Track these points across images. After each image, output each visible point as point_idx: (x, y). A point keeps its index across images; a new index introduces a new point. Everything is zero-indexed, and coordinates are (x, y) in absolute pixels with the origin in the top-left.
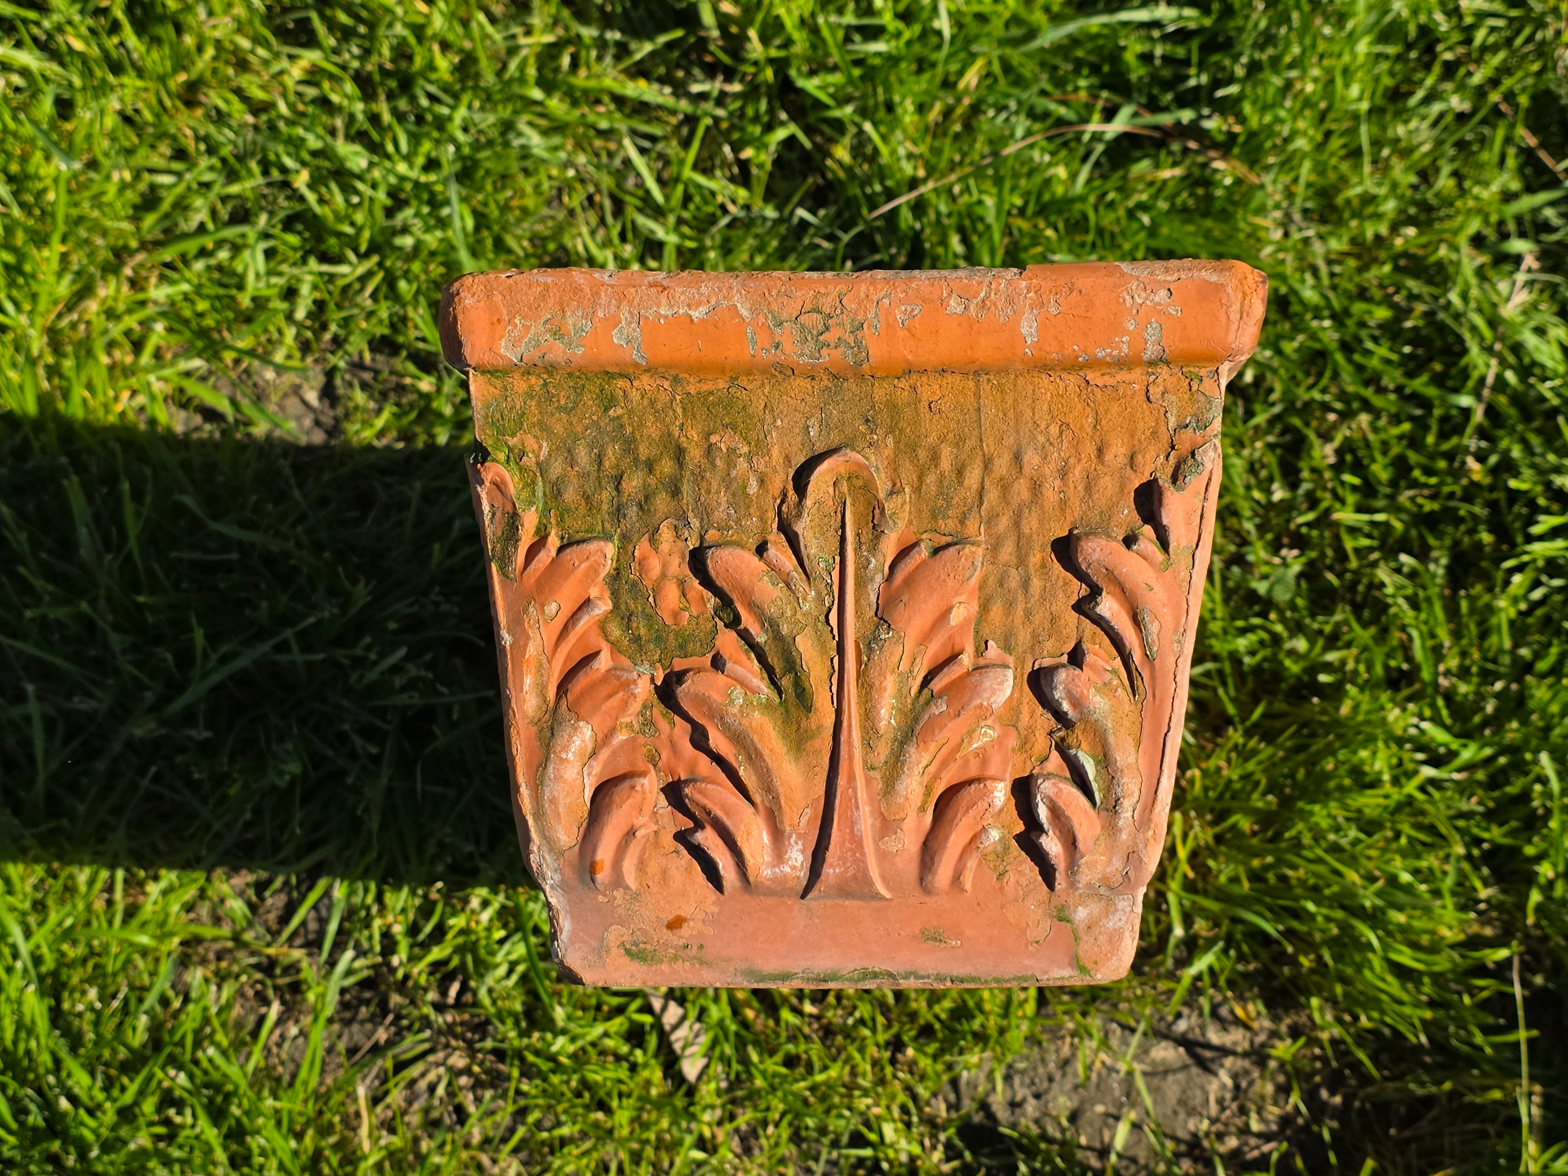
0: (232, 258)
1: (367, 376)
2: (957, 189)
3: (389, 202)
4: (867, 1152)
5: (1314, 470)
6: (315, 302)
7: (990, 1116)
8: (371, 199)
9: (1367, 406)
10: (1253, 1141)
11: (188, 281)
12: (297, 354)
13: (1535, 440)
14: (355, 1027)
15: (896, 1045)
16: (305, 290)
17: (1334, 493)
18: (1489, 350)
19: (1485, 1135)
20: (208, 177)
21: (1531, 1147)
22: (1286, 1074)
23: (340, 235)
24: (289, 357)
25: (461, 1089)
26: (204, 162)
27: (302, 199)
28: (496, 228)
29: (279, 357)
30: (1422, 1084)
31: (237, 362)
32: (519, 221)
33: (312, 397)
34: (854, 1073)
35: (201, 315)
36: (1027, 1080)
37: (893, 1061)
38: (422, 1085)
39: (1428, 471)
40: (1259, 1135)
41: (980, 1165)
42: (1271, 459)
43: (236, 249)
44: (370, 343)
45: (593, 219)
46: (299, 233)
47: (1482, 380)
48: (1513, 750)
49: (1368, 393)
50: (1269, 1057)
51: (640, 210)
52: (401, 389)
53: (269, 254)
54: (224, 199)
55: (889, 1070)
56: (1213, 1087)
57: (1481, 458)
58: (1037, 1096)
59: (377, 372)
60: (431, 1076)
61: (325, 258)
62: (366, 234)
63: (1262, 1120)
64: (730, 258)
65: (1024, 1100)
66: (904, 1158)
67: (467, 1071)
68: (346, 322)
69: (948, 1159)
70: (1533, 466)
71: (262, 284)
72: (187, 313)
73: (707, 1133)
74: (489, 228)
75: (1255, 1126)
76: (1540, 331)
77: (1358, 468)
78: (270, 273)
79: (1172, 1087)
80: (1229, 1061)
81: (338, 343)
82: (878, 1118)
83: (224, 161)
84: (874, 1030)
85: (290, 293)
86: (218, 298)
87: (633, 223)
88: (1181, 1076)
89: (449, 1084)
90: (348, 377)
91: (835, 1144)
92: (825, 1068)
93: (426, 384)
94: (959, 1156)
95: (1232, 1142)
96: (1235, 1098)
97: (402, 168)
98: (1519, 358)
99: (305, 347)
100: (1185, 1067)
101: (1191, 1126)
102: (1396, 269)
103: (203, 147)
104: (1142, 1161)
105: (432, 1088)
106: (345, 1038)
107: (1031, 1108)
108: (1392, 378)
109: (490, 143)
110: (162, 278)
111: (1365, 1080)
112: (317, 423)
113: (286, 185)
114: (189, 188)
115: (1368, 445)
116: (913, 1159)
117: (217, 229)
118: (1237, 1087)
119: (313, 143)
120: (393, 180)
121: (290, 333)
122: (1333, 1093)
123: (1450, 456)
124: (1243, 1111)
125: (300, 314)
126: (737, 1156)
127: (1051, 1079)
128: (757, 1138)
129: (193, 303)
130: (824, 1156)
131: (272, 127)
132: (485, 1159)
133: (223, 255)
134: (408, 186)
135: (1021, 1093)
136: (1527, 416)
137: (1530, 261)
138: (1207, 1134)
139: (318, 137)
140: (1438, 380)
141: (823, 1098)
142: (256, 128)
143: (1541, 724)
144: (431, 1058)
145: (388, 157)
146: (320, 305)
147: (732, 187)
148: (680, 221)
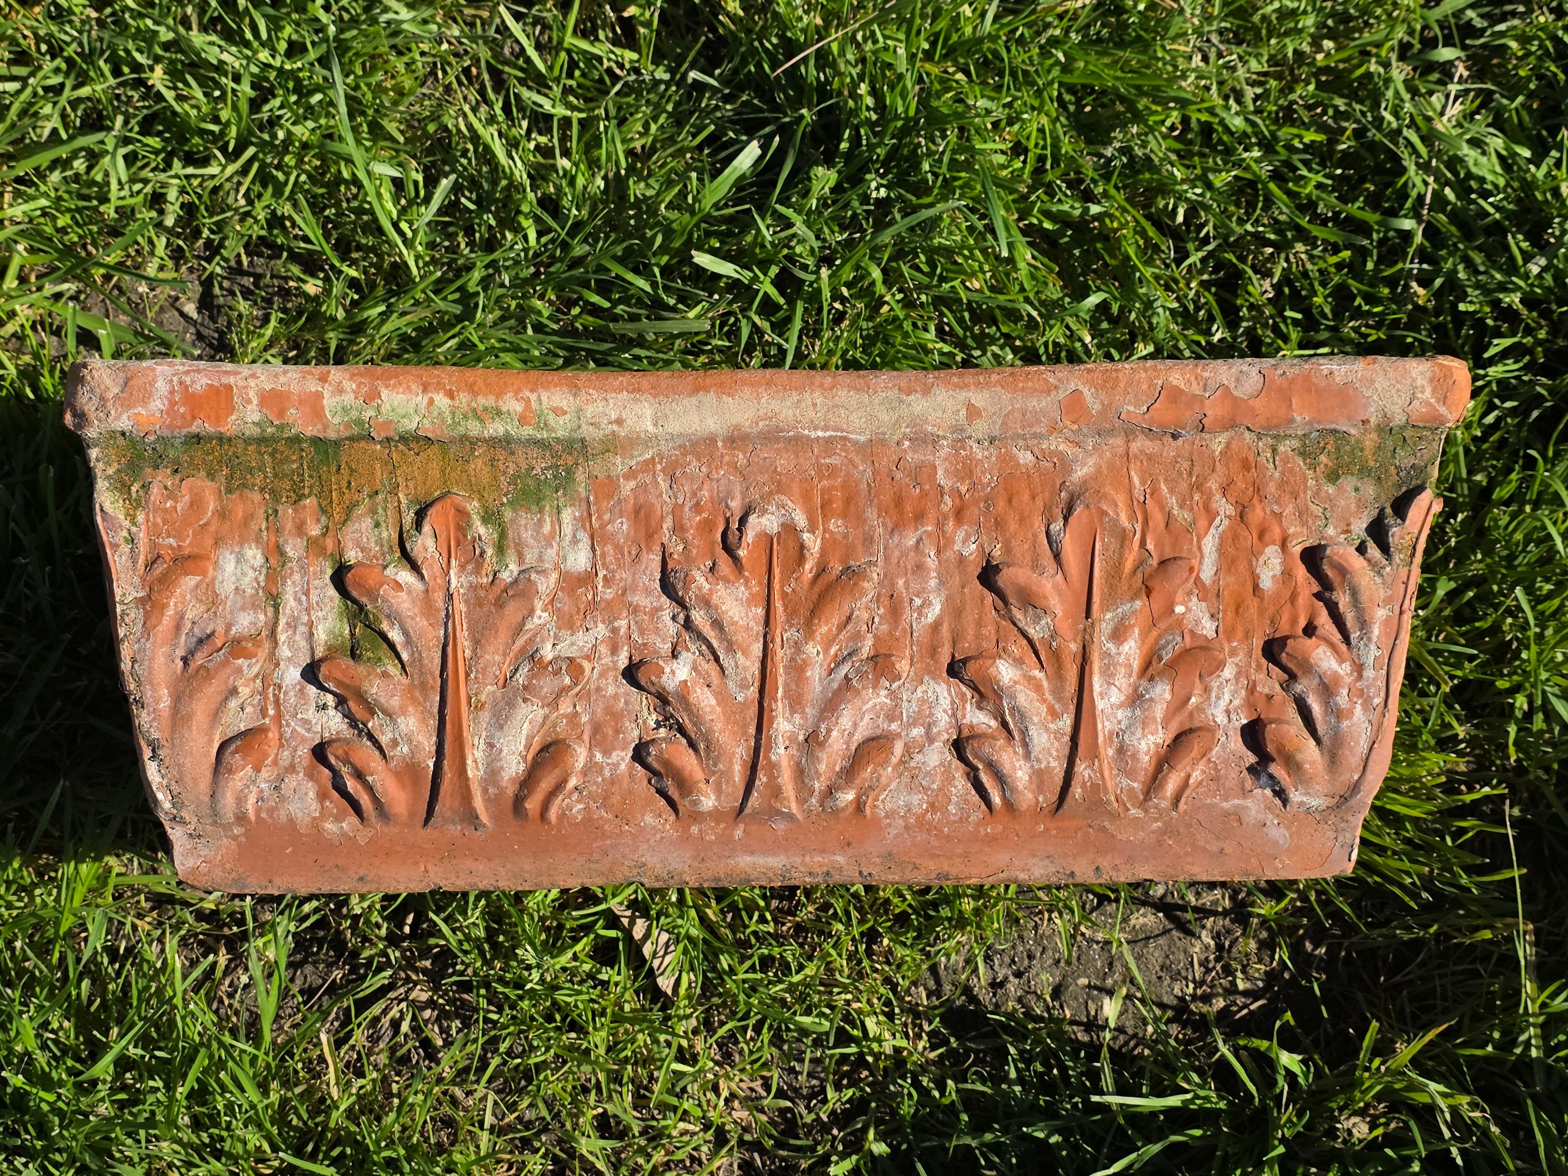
0: (90, 168)
1: (248, 281)
2: (859, 37)
3: (252, 93)
4: (853, 1049)
5: (1252, 307)
6: (182, 206)
7: (973, 999)
8: (234, 91)
9: (1302, 235)
10: (1240, 1000)
11: (46, 195)
12: (170, 264)
13: (1478, 258)
14: (308, 969)
15: (872, 936)
16: (172, 194)
17: (1276, 329)
18: (1425, 167)
19: (1476, 974)
20: (55, 80)
21: (1529, 987)
22: (1269, 929)
23: (202, 132)
24: (161, 268)
25: (426, 1022)
26: (48, 65)
27: (160, 97)
28: (370, 112)
29: (151, 270)
30: (1409, 929)
31: (107, 278)
32: (395, 103)
33: (190, 309)
34: (830, 970)
35: (63, 231)
36: (1007, 960)
37: (869, 953)
38: (386, 1021)
39: (1371, 299)
40: (1246, 993)
41: (968, 1051)
42: (1208, 298)
43: (93, 158)
44: (246, 246)
45: (473, 95)
46: (159, 134)
47: (1421, 198)
48: (1478, 582)
49: (1304, 222)
50: (1251, 915)
51: (522, 82)
52: (285, 293)
53: (130, 159)
54: (74, 104)
55: (866, 963)
56: (1196, 949)
57: (1425, 281)
58: (1018, 975)
59: (258, 277)
60: (394, 1013)
61: (190, 159)
62: (233, 132)
63: (1247, 978)
64: (624, 128)
65: (1006, 979)
66: (889, 1051)
67: (431, 1004)
68: (219, 227)
69: (933, 1048)
70: (1477, 286)
71: (125, 192)
72: (49, 230)
73: (685, 1043)
74: (363, 113)
75: (1241, 985)
76: (1476, 143)
77: (1299, 301)
78: (132, 181)
79: (1155, 953)
80: (1209, 922)
81: (213, 250)
82: (859, 1012)
83: (69, 61)
84: (848, 924)
85: (157, 200)
86: (79, 210)
87: (517, 96)
88: (1161, 941)
89: (414, 1018)
90: (226, 284)
91: (818, 1043)
92: (801, 968)
93: (312, 287)
94: (945, 1042)
95: (1219, 1003)
96: (1218, 960)
97: (264, 55)
98: (1456, 174)
99: (177, 255)
100: (1166, 932)
101: (1177, 991)
102: (1320, 86)
103: (44, 48)
104: (1130, 1031)
105: (396, 1025)
106: (299, 981)
107: (1013, 987)
108: (1327, 204)
109: (354, 21)
110: (17, 194)
111: (1349, 929)
112: (200, 336)
113: (140, 83)
114: (35, 94)
115: (1305, 274)
116: (897, 1050)
117: (71, 138)
118: (1220, 947)
119: (166, 35)
120: (254, 69)
121: (161, 243)
122: (1316, 946)
123: (1392, 282)
124: (1228, 971)
125: (169, 221)
126: (717, 1063)
127: (1031, 957)
128: (736, 1042)
129: (54, 218)
130: (808, 1056)
131: (119, 22)
132: (458, 1092)
133: (80, 165)
134: (272, 75)
135: (1002, 973)
136: (1468, 234)
137: (1461, 70)
138: (1194, 997)
139: (169, 28)
140: (1373, 202)
141: (802, 998)
142: (101, 23)
143: (1505, 553)
144: (392, 995)
145: (247, 44)
146: (189, 209)
147: (618, 51)
148: (567, 91)
